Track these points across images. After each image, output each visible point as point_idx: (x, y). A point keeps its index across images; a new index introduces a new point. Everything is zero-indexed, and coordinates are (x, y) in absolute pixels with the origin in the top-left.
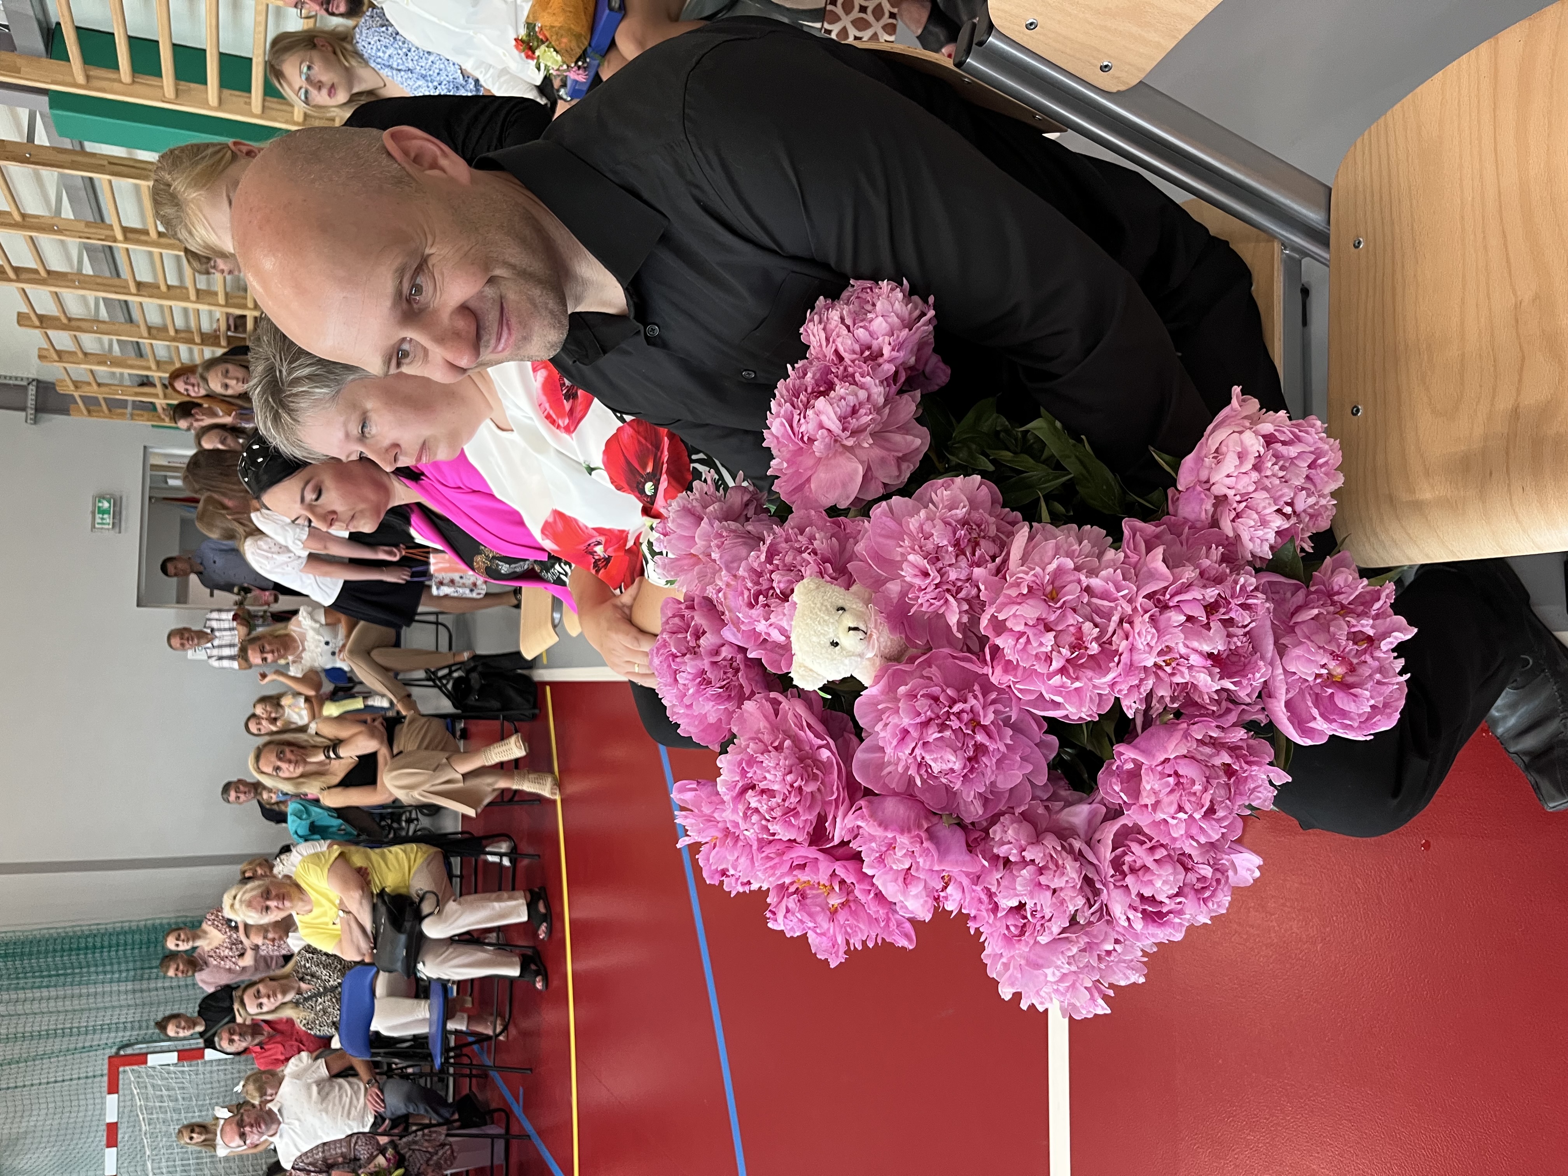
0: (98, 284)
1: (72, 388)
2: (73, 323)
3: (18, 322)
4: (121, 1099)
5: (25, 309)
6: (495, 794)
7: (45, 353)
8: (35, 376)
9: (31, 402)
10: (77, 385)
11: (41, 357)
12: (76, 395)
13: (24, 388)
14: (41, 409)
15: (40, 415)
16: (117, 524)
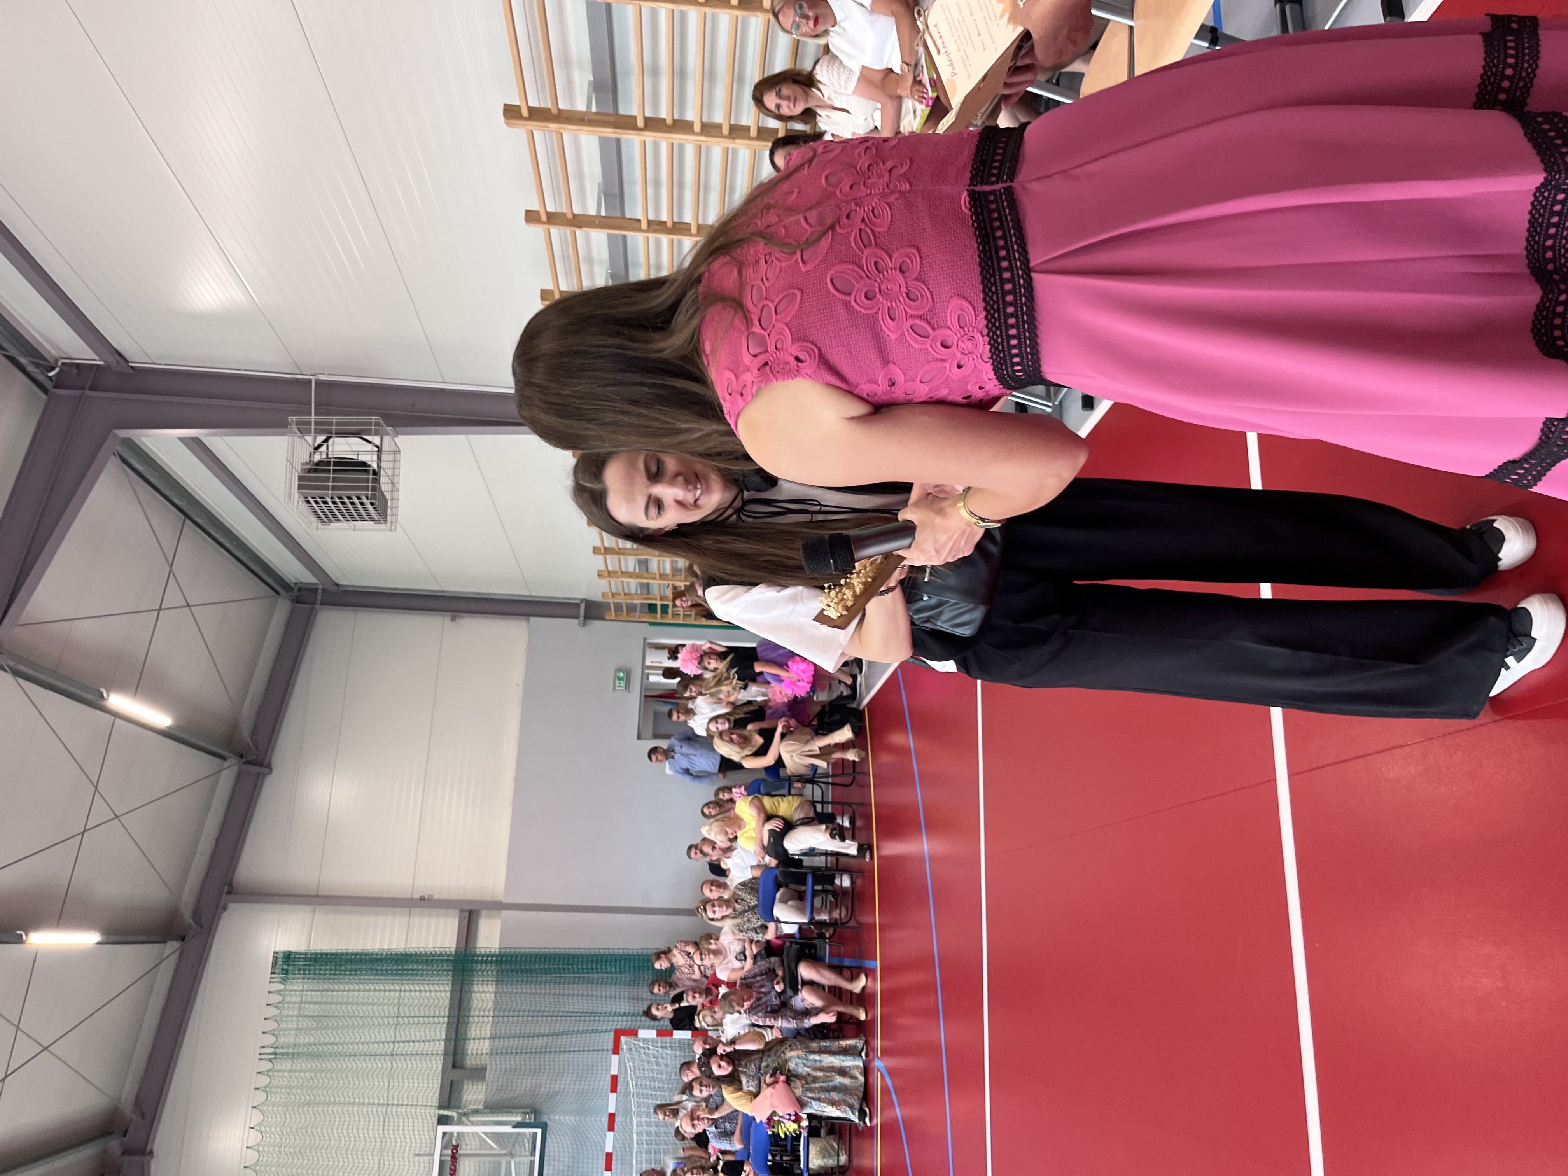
1: (609, 598)
4: (621, 1057)
7: (602, 573)
8: (585, 597)
9: (582, 614)
10: (613, 595)
11: (598, 577)
12: (611, 602)
14: (587, 618)
15: (586, 621)
16: (627, 687)
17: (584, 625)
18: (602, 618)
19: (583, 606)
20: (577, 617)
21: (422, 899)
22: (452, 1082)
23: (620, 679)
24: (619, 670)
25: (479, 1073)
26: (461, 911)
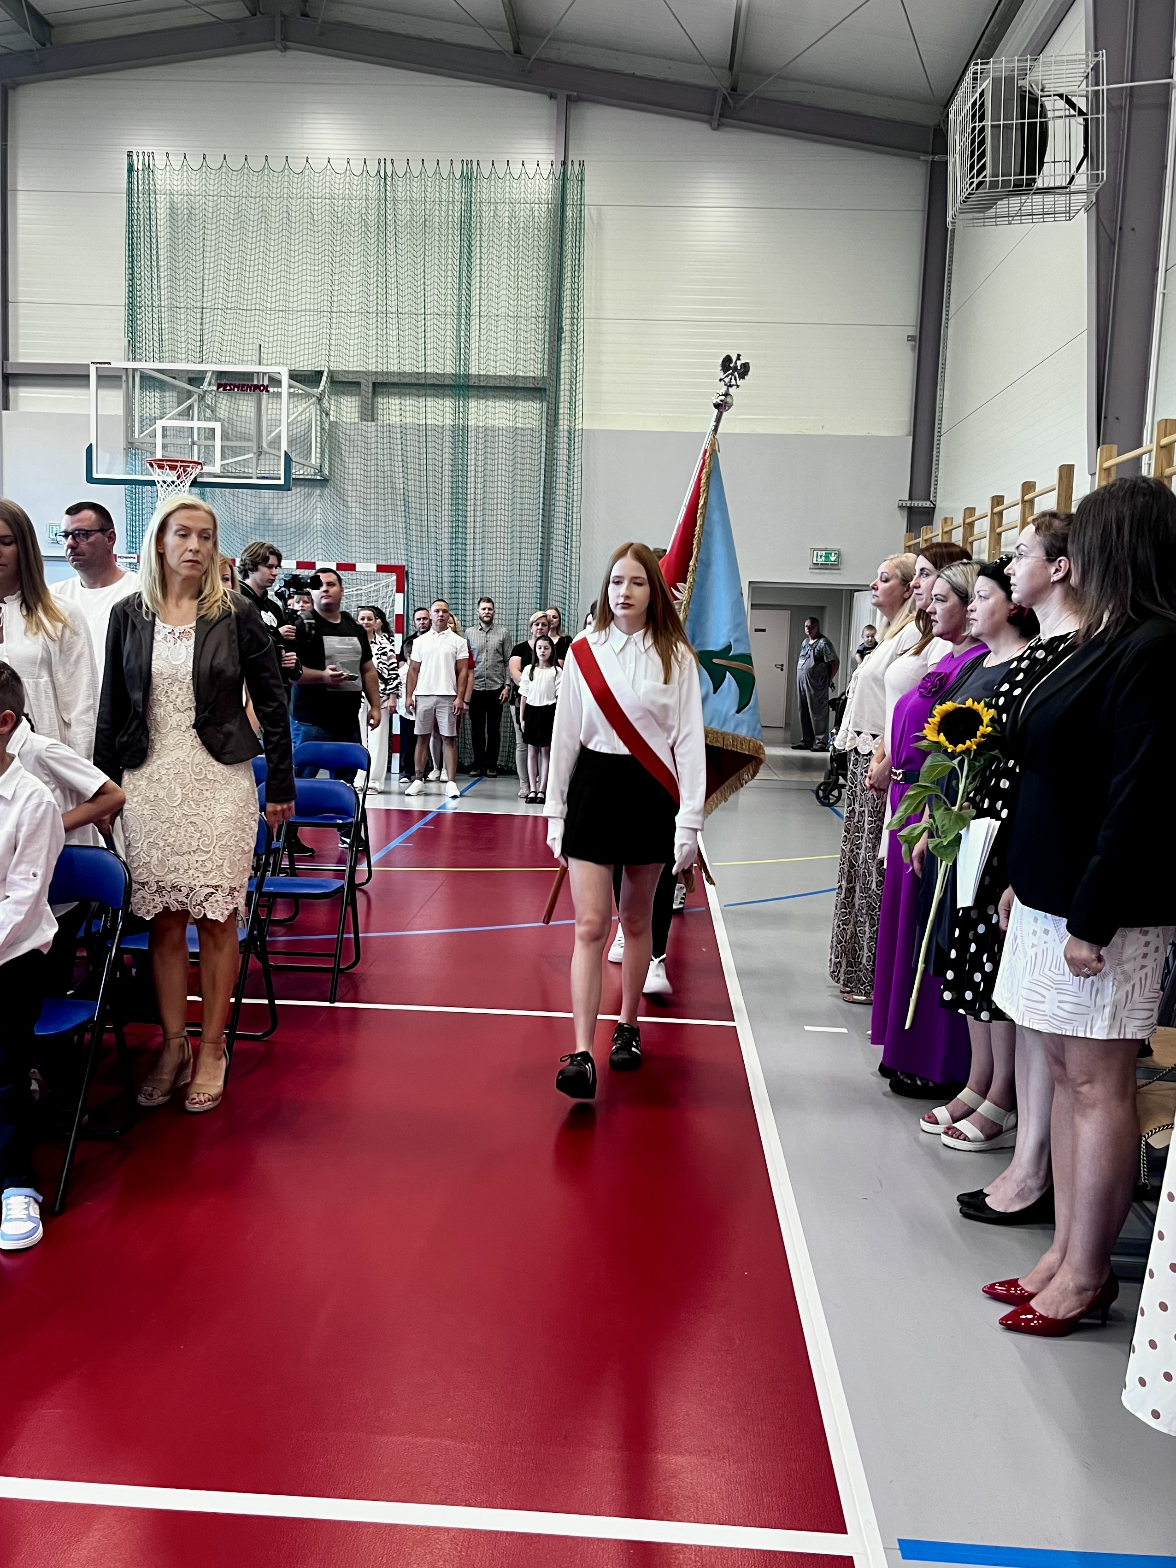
4: (373, 574)
8: (937, 506)
9: (916, 503)
13: (928, 499)
14: (911, 510)
15: (906, 510)
16: (817, 566)
17: (901, 507)
19: (927, 504)
20: (911, 498)
21: (560, 330)
22: (359, 384)
23: (827, 557)
25: (369, 413)
26: (546, 378)
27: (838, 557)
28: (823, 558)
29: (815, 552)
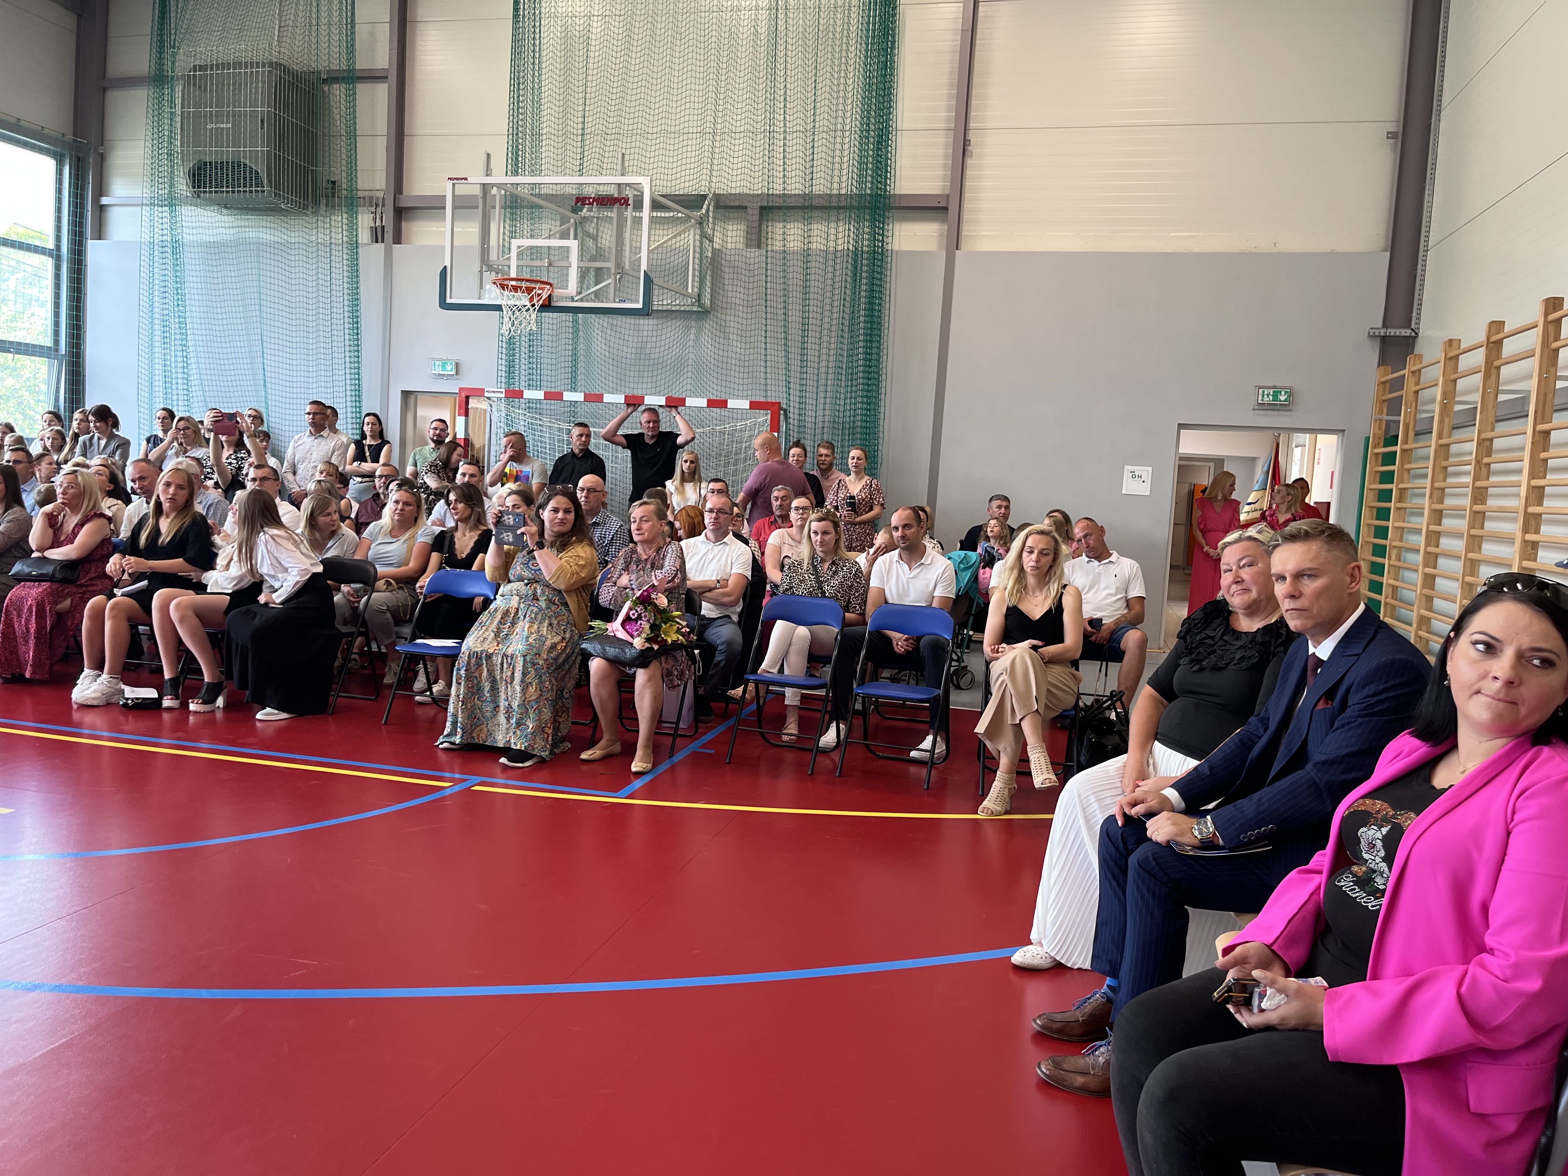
0: (1545, 395)
1: (1413, 369)
2: (1493, 371)
3: (1493, 322)
4: (744, 411)
5: (1507, 329)
6: (995, 754)
7: (1455, 344)
8: (1420, 334)
9: (1392, 332)
10: (1417, 373)
11: (1451, 341)
12: (1406, 371)
13: (1408, 325)
14: (1384, 340)
15: (1379, 340)
16: (1262, 407)
17: (1372, 337)
18: (1383, 361)
19: (1406, 332)
20: (1385, 325)
21: (966, 143)
22: (746, 208)
23: (1275, 396)
24: (1291, 393)
25: (756, 239)
26: (948, 196)
27: (1289, 396)
28: (1271, 398)
29: (1261, 391)
